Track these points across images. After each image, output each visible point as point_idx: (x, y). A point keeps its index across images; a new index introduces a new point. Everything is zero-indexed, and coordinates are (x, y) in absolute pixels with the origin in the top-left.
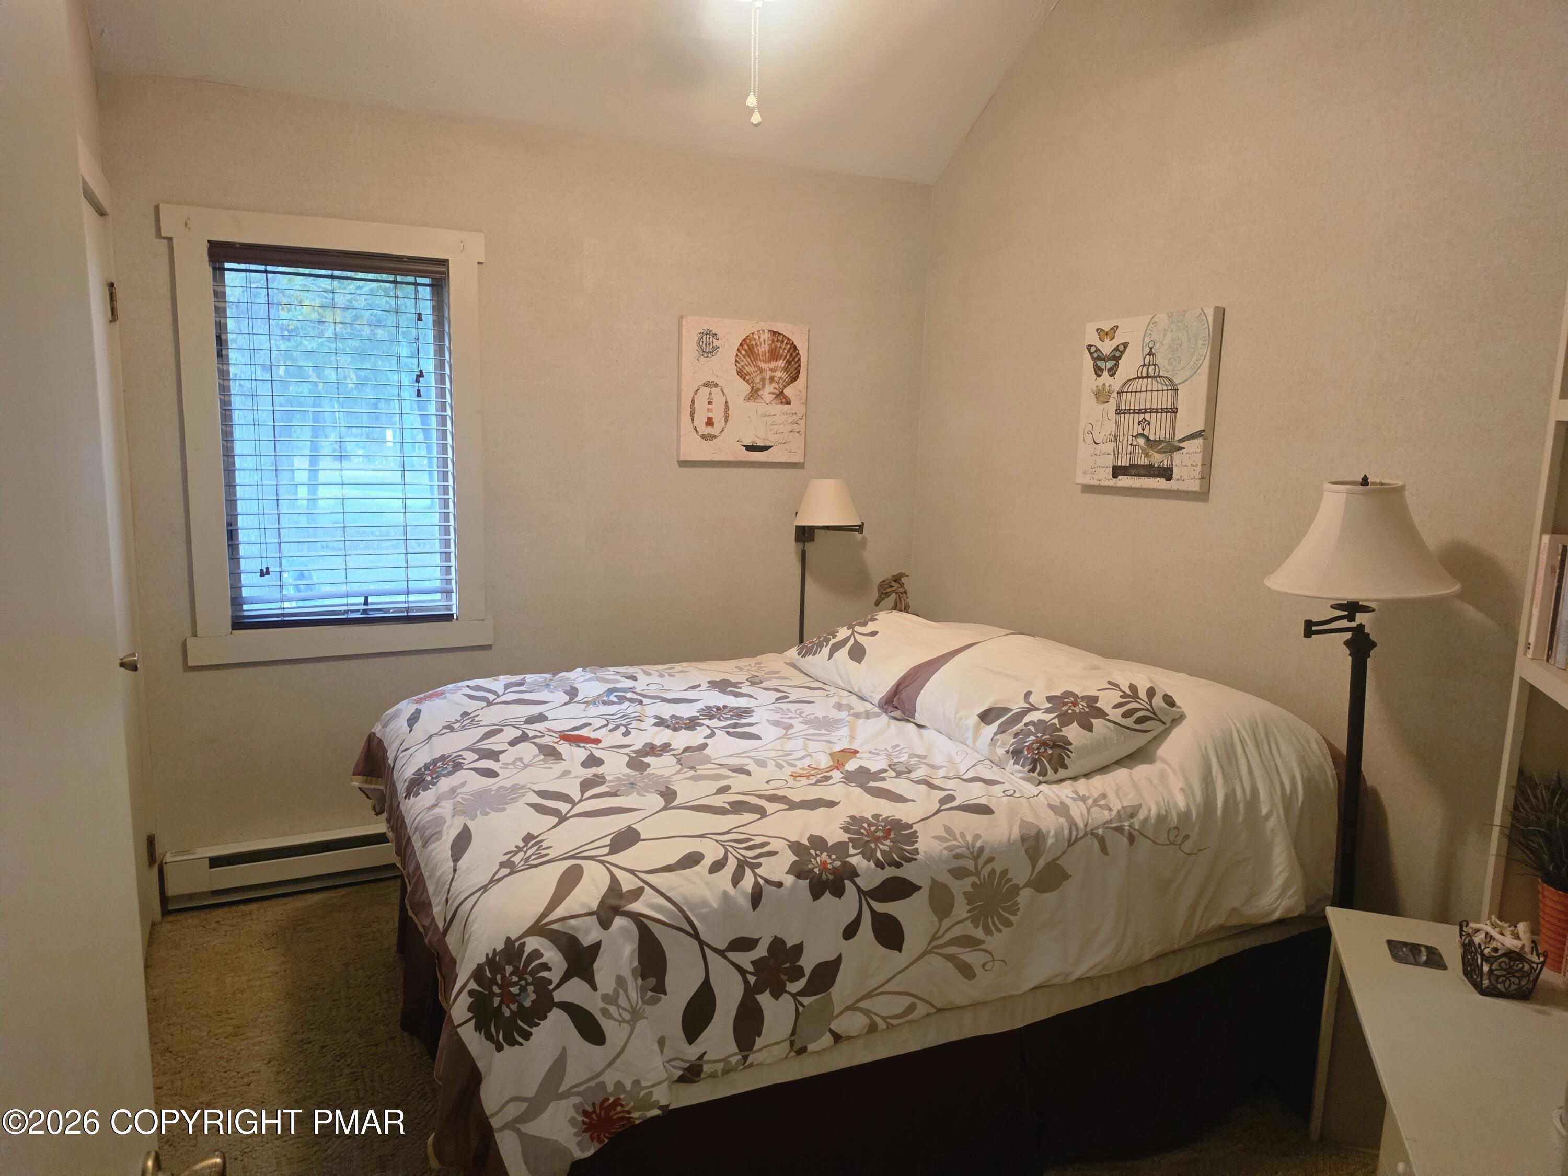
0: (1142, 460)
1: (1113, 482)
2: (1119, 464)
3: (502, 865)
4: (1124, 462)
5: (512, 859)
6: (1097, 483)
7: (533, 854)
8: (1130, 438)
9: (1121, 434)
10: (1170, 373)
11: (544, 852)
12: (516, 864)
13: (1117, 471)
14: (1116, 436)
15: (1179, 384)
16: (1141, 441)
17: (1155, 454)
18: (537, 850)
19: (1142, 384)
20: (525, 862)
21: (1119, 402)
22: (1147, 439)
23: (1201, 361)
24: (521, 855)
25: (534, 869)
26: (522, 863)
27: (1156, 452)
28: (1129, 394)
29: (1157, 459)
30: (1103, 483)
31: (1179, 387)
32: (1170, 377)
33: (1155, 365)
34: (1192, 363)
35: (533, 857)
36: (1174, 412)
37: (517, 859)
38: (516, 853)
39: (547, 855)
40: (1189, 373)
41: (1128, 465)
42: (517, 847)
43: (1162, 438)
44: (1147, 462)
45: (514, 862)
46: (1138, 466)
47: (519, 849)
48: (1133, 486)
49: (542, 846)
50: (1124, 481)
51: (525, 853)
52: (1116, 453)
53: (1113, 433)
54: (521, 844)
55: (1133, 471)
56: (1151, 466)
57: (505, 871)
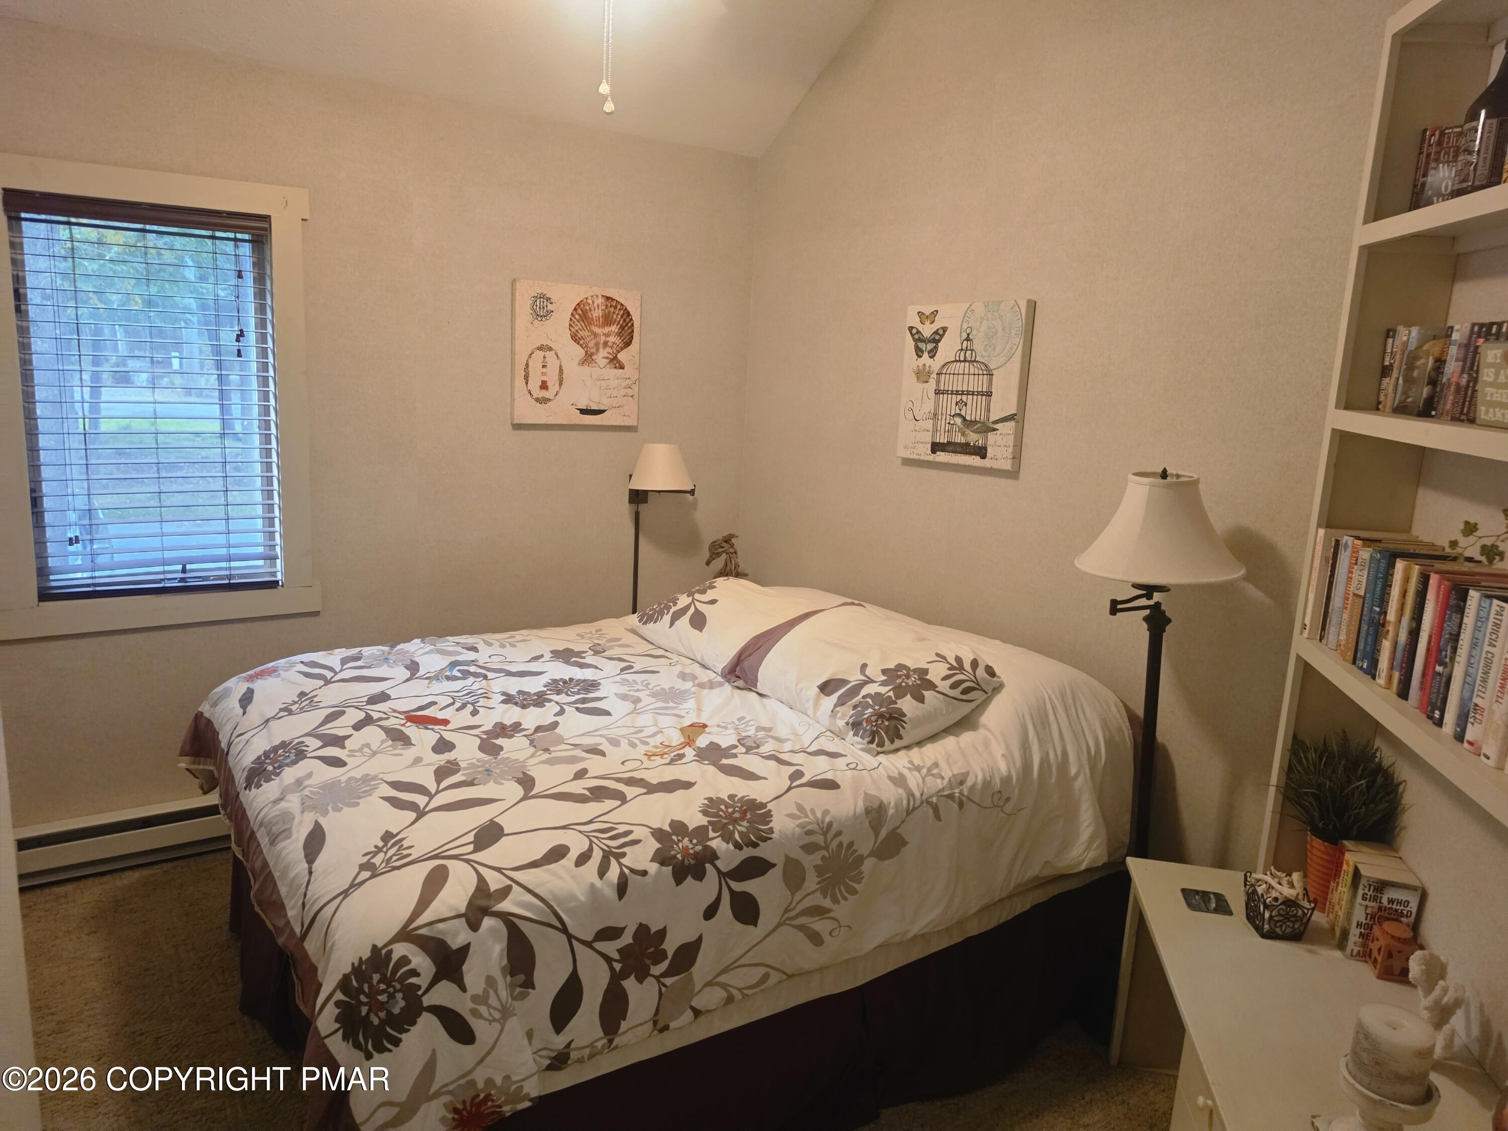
0: (959, 439)
1: (931, 457)
2: (938, 441)
3: (363, 867)
4: (943, 439)
5: (372, 861)
6: (916, 457)
7: (394, 855)
8: (948, 417)
9: (940, 412)
10: (986, 359)
11: (405, 852)
12: (378, 866)
13: (936, 447)
14: (935, 415)
15: (994, 369)
16: (958, 421)
17: (971, 433)
18: (398, 850)
19: (960, 367)
20: (387, 864)
21: (938, 382)
22: (964, 419)
23: (1014, 350)
24: (381, 856)
25: (396, 872)
26: (384, 865)
27: (973, 432)
28: (947, 376)
29: (973, 438)
30: (923, 458)
31: (994, 372)
32: (986, 362)
33: (972, 350)
34: (1006, 351)
35: (395, 858)
36: (989, 396)
37: (378, 860)
38: (375, 854)
39: (409, 855)
40: (1002, 360)
41: (946, 442)
42: (376, 847)
43: (978, 419)
44: (963, 441)
45: (374, 864)
46: (955, 444)
47: (379, 850)
48: (950, 462)
49: (402, 845)
50: (942, 457)
51: (386, 853)
52: (935, 431)
53: (932, 411)
54: (381, 844)
55: (951, 449)
56: (967, 444)
57: (366, 874)
